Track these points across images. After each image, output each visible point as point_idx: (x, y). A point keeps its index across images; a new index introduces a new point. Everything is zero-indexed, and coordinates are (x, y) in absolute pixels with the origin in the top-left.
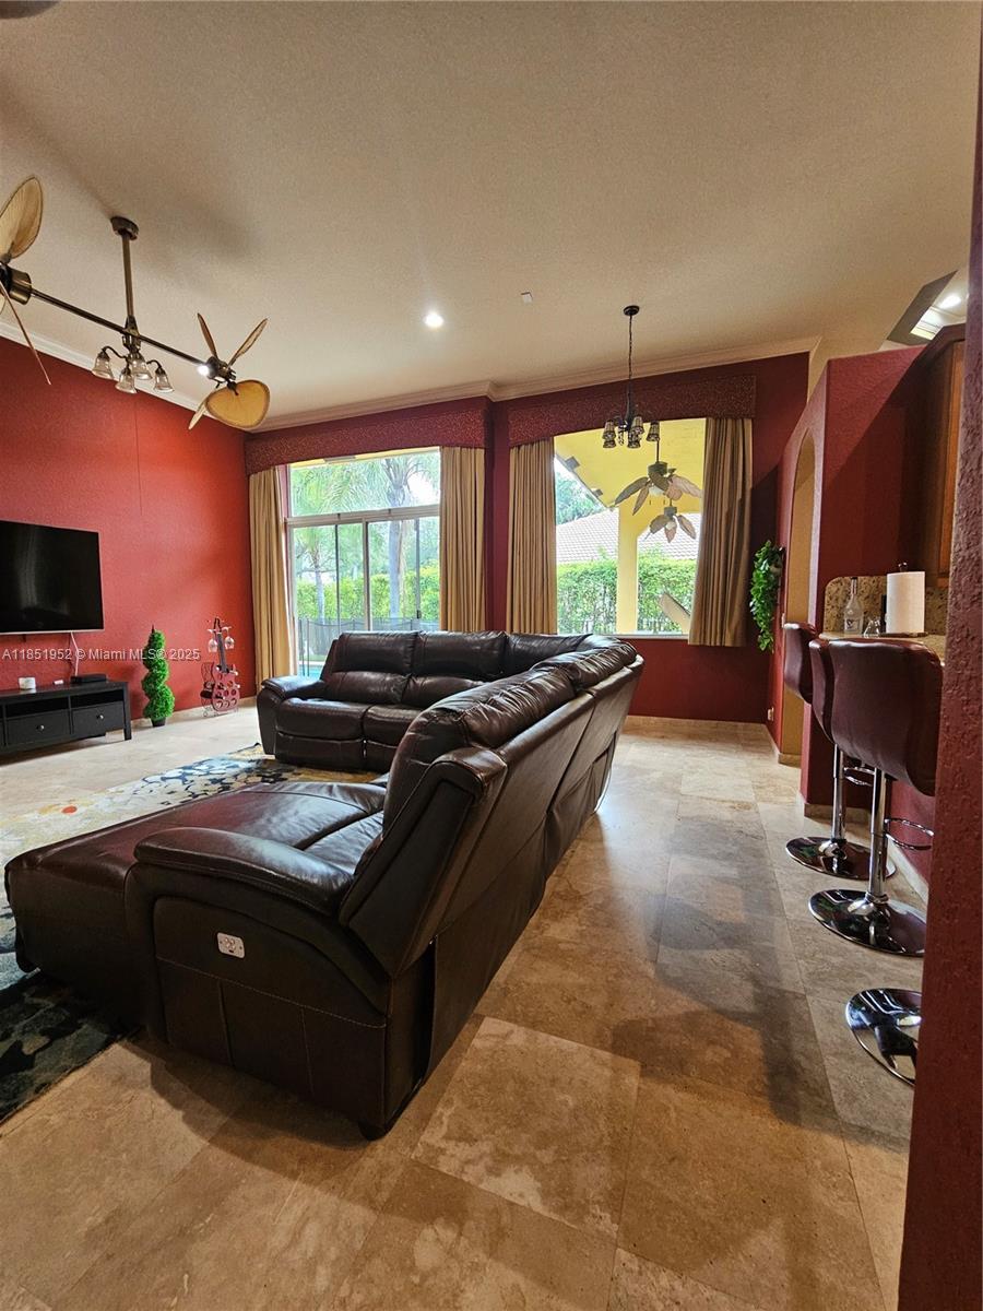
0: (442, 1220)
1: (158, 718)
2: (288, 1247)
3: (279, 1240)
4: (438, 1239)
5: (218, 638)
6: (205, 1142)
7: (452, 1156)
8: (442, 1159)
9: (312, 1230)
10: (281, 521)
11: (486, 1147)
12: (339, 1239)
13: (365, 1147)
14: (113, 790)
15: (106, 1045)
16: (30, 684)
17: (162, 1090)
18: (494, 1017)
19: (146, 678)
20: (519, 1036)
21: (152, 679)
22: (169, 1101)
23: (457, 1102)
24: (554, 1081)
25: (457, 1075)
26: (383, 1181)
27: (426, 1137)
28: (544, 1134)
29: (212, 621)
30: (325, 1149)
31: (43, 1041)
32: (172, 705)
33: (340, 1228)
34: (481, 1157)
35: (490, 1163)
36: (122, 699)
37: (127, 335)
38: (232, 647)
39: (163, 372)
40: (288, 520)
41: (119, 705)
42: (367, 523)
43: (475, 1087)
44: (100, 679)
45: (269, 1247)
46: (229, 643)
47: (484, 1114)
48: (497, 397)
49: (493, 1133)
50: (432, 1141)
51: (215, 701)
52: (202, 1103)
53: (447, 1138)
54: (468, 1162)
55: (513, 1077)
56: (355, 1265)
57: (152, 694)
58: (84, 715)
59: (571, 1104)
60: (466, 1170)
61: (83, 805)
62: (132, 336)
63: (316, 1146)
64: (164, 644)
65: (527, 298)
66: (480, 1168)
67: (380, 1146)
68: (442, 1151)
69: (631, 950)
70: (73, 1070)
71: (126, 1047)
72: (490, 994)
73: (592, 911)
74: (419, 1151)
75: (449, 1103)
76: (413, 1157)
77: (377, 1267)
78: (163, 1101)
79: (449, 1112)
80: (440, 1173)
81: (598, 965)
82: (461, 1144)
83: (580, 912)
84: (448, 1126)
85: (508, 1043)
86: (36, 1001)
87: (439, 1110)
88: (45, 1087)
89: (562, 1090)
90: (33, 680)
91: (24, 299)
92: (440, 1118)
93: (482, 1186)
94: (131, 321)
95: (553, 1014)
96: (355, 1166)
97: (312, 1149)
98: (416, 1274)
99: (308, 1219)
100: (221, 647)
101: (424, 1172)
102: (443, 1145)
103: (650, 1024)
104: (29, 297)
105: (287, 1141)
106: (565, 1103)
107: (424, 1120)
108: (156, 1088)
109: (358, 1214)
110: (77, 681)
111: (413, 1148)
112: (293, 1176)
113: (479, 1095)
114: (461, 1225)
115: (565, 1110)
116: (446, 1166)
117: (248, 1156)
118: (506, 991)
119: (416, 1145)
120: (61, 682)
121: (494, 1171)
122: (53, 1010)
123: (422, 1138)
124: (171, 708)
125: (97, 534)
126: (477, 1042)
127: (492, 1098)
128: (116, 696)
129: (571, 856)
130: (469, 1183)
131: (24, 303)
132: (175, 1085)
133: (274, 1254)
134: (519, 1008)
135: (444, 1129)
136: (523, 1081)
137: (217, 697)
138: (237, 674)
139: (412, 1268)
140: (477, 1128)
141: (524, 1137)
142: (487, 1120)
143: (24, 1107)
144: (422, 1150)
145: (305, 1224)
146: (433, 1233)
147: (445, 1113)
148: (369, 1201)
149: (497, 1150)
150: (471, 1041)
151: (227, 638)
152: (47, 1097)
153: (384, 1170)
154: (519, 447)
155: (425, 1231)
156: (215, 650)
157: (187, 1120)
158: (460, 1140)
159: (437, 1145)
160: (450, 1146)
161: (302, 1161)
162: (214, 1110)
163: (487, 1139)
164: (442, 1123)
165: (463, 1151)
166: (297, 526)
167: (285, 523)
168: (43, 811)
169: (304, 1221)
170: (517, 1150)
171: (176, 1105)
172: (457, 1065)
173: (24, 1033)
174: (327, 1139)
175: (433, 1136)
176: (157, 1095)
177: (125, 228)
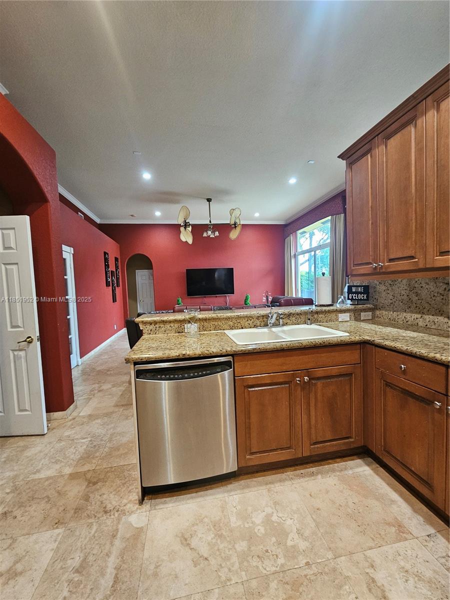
10: (293, 254)
40: (296, 253)
62: (210, 225)
94: (210, 222)
125: (233, 269)
167: (295, 255)
177: (209, 200)
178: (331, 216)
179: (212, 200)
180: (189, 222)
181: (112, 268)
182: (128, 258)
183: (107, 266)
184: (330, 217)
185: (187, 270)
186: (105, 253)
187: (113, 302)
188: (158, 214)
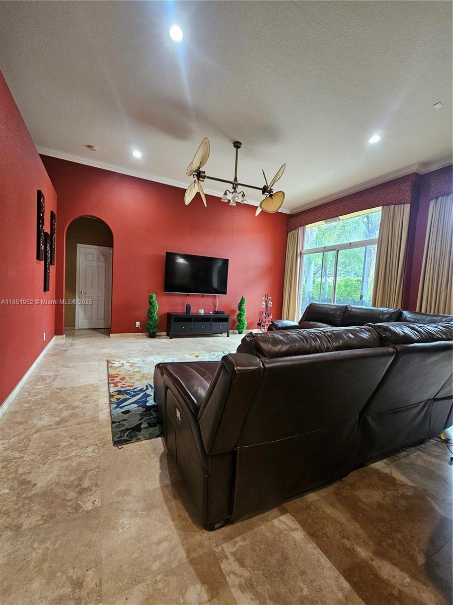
0: (207, 587)
1: (240, 331)
2: (155, 544)
3: (155, 538)
4: (200, 594)
5: (266, 302)
6: (159, 486)
7: (229, 564)
8: (224, 561)
9: (165, 545)
10: (299, 252)
11: (246, 574)
12: (170, 556)
13: (201, 529)
14: (212, 353)
15: (158, 436)
16: (202, 312)
17: (161, 461)
18: (293, 516)
19: (238, 315)
20: (299, 535)
21: (240, 315)
22: (160, 465)
23: (248, 542)
24: (303, 573)
25: (256, 530)
26: (198, 549)
27: (225, 545)
28: (278, 594)
29: (264, 295)
30: (189, 518)
31: (147, 426)
32: (245, 326)
33: (173, 553)
34: (241, 576)
35: (243, 583)
36: (227, 321)
37: (233, 184)
38: (271, 306)
39: (244, 195)
40: (302, 251)
41: (226, 323)
42: (338, 251)
43: (261, 542)
44: (223, 313)
45: (151, 538)
46: (270, 304)
47: (256, 558)
48: (423, 171)
49: (254, 571)
50: (226, 550)
51: (262, 327)
52: (167, 472)
53: (233, 554)
54: (234, 573)
55: (282, 552)
56: (168, 572)
57: (239, 321)
58: (216, 325)
59: (305, 593)
60: (230, 575)
61: (201, 356)
62: (235, 184)
63: (187, 515)
64: (246, 302)
65: (439, 106)
66: (237, 581)
67: (207, 534)
68: (227, 558)
69: (413, 537)
70: (148, 439)
71: (162, 440)
72: (297, 502)
73: (397, 497)
74: (218, 550)
75: (244, 539)
76: (214, 550)
77: (173, 581)
78: (159, 464)
79: (241, 543)
80: (220, 567)
81: (379, 530)
82: (237, 563)
83: (388, 493)
84: (236, 550)
85: (291, 533)
86: (153, 413)
87: (238, 539)
88: (139, 440)
89: (304, 581)
90: (203, 310)
91: (203, 180)
92: (236, 543)
93: (232, 590)
94: (236, 179)
95: (328, 537)
96: (193, 534)
97: (185, 515)
98: (183, 599)
99: (167, 539)
100: (267, 305)
101: (215, 560)
102: (229, 555)
103: (395, 592)
104: (204, 178)
105: (180, 505)
106: (302, 590)
107: (229, 538)
108: (160, 459)
109: (182, 553)
110: (216, 313)
111: (217, 546)
112: (173, 519)
113: (260, 547)
114: (212, 597)
115: (299, 594)
116: (224, 566)
117: (167, 500)
118: (308, 507)
119: (219, 546)
120: (212, 312)
121: (242, 588)
122: (154, 418)
123: (223, 545)
124: (245, 328)
125: (228, 260)
126: (276, 522)
127: (264, 554)
128: (226, 320)
129: (404, 457)
130: (227, 583)
131: (203, 181)
132: (165, 461)
133: (151, 542)
134: (310, 520)
135: (234, 550)
136: (285, 558)
137: (263, 326)
138: (271, 317)
139: (183, 595)
140: (248, 561)
141: (267, 586)
142: (255, 562)
143: (132, 443)
144: (219, 550)
145: (165, 540)
146: (200, 590)
147: (240, 542)
148: (188, 552)
149: (250, 580)
150: (273, 519)
151: (270, 302)
152: (137, 443)
153: (201, 545)
154: (437, 198)
155: (198, 585)
156: (264, 306)
157: (161, 475)
158: (237, 559)
159: (227, 553)
160: (232, 559)
161: (179, 516)
162: (169, 477)
163: (250, 571)
164: (235, 546)
165: (235, 566)
166: (306, 254)
167: (301, 253)
168: (191, 355)
169: (165, 539)
170: (259, 589)
171: (161, 468)
172: (259, 525)
173: (145, 421)
174: (192, 515)
175: (228, 548)
176: (159, 461)
177: (237, 145)
178: (383, 205)
179: (242, 146)
180: (204, 172)
181: (47, 228)
182: (70, 222)
183: (40, 220)
184: (381, 207)
185: (167, 253)
186: (39, 193)
187: (45, 290)
188: (137, 154)
